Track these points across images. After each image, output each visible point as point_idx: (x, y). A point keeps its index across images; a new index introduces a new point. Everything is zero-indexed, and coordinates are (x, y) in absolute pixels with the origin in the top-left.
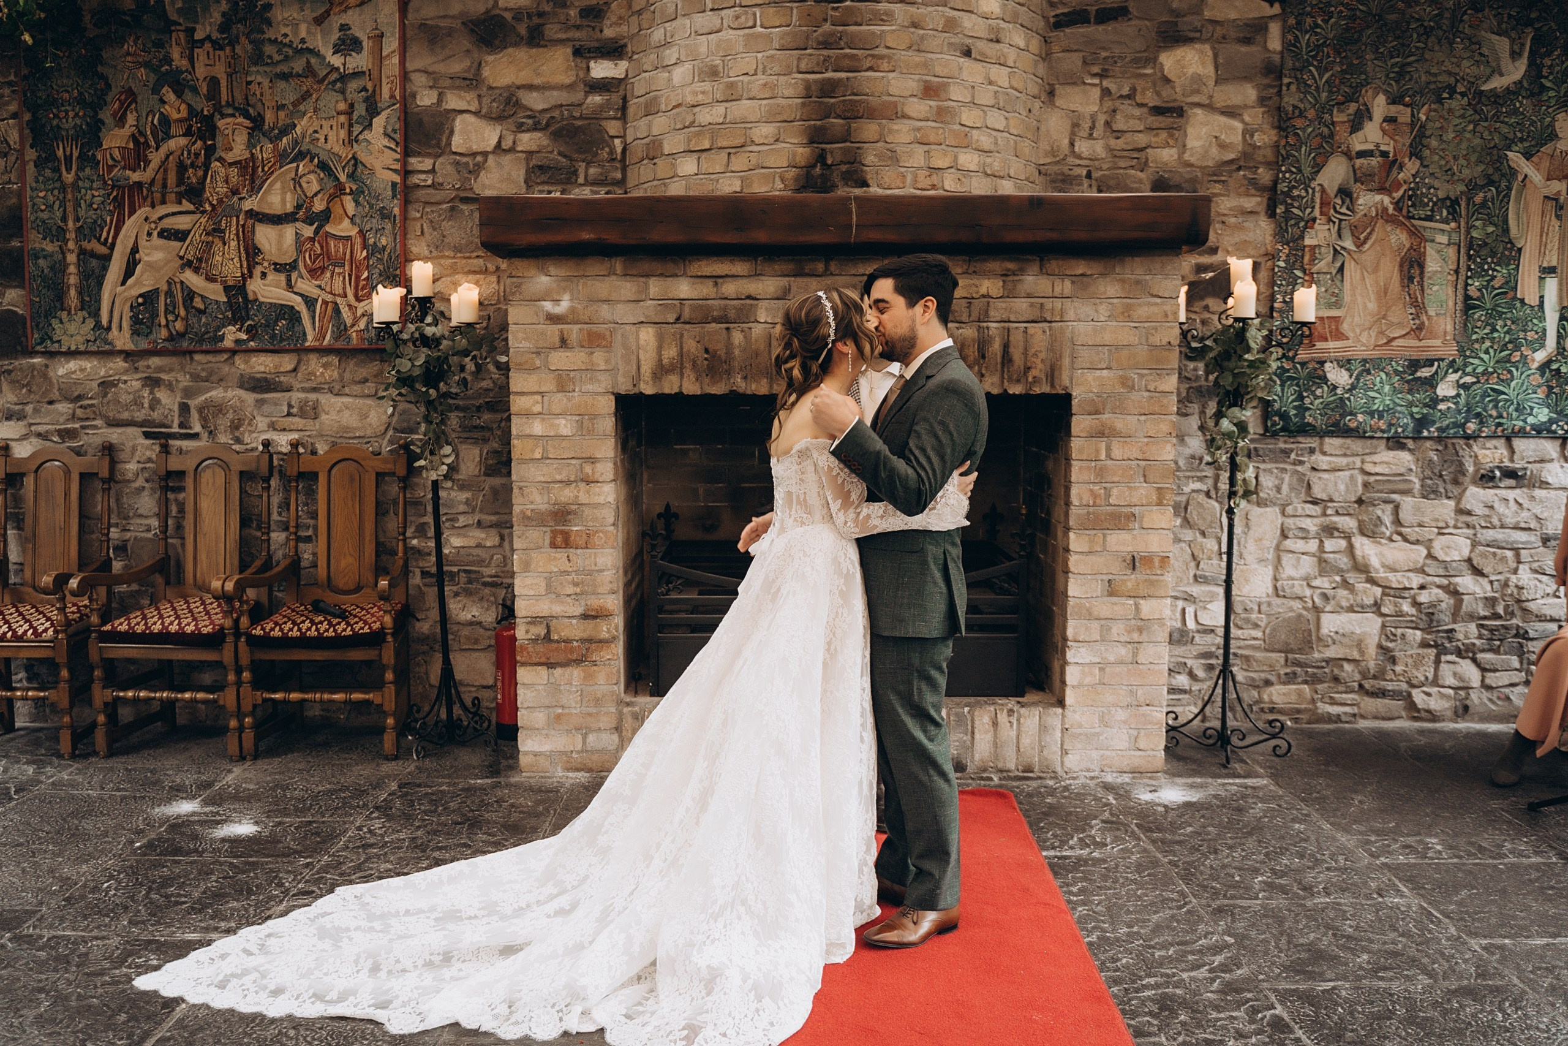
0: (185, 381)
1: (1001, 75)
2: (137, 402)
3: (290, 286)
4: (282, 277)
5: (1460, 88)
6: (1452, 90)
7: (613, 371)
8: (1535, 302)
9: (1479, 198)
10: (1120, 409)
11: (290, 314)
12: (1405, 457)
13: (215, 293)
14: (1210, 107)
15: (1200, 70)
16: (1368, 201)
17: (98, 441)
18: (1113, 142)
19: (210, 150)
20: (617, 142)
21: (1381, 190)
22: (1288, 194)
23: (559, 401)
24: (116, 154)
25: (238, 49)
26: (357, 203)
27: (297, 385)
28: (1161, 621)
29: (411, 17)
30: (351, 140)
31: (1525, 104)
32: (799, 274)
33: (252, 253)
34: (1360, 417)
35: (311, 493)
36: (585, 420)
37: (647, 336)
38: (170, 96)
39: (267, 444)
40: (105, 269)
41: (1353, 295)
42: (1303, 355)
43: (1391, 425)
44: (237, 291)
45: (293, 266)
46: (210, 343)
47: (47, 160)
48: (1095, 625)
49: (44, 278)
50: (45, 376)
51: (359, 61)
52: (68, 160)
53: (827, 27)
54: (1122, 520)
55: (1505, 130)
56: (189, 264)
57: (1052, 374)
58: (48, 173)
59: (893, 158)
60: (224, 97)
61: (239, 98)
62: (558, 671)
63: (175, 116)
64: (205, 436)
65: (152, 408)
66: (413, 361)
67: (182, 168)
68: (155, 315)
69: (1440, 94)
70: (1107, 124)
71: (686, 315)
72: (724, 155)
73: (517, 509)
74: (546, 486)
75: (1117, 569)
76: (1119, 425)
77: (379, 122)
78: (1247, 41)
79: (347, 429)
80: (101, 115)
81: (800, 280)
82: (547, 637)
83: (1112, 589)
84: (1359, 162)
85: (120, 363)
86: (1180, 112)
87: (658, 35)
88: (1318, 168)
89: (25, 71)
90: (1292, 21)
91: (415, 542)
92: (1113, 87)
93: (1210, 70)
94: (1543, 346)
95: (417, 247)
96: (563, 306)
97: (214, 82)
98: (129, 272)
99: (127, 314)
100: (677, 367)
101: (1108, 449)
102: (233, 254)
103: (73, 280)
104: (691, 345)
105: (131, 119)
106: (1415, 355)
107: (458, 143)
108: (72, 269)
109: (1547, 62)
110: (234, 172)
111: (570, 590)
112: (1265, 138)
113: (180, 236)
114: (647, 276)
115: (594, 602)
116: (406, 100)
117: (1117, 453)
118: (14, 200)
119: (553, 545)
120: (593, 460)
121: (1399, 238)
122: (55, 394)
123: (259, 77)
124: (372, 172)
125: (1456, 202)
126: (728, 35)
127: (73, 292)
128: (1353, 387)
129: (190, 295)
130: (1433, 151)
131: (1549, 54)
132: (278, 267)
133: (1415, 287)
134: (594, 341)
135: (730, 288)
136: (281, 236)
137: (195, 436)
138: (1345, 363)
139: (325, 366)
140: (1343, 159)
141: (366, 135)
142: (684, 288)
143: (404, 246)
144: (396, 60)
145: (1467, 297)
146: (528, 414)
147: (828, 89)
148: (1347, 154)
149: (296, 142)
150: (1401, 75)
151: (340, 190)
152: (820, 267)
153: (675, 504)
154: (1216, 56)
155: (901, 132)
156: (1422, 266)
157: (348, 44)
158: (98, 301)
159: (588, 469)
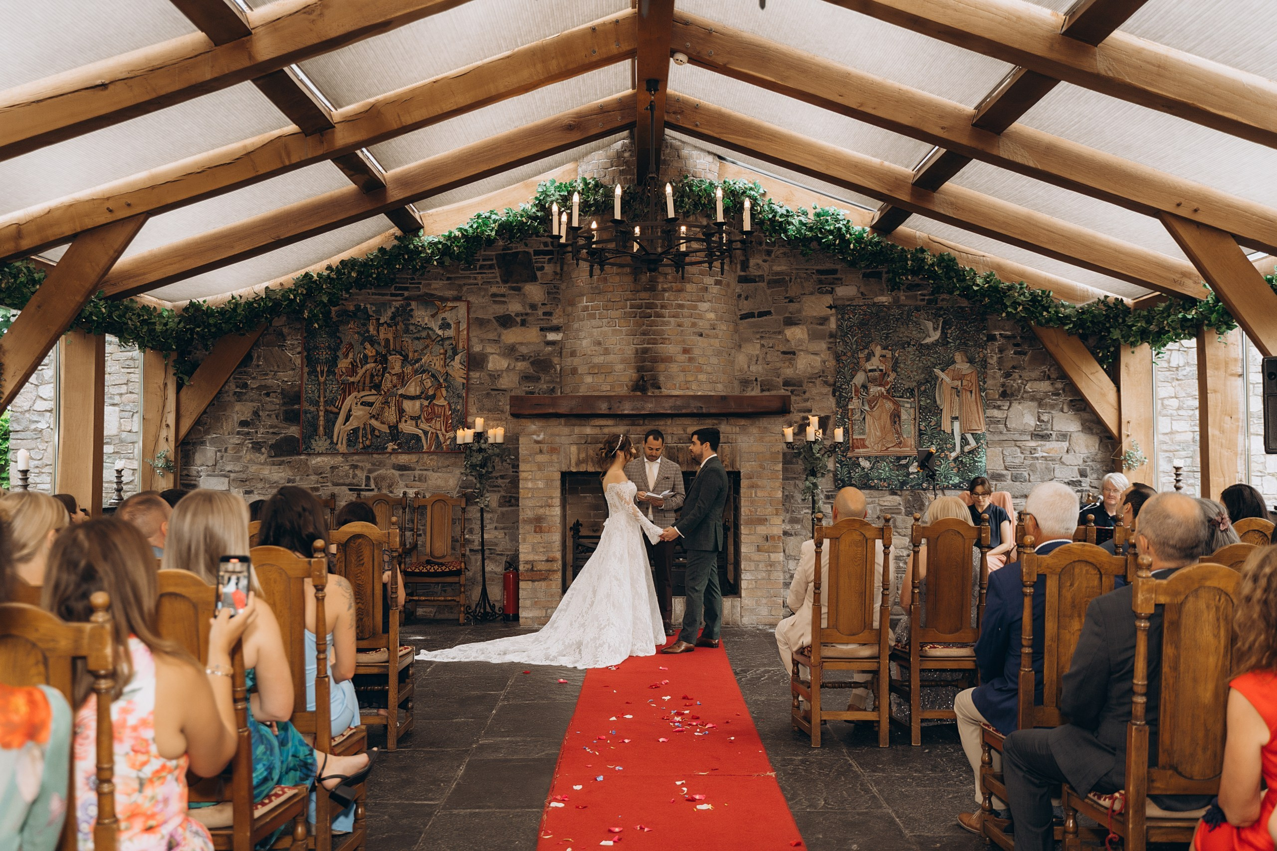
0: (369, 466)
1: (716, 343)
2: (347, 476)
3: (417, 426)
4: (414, 422)
5: (912, 343)
6: (909, 344)
7: (560, 463)
8: (950, 431)
9: (923, 388)
10: (760, 477)
11: (417, 438)
12: (897, 498)
13: (385, 429)
14: (807, 351)
15: (802, 336)
16: (874, 390)
17: (329, 492)
18: (766, 366)
19: (385, 369)
20: (558, 366)
21: (880, 385)
22: (840, 387)
23: (539, 475)
24: (344, 370)
25: (398, 327)
26: (447, 391)
27: (418, 468)
28: (779, 562)
29: (472, 315)
30: (446, 365)
31: (940, 349)
32: (633, 425)
33: (401, 412)
34: (876, 481)
35: (423, 514)
36: (549, 481)
37: (574, 449)
38: (367, 345)
39: (405, 493)
40: (337, 418)
41: (870, 429)
42: (849, 455)
43: (889, 485)
44: (394, 428)
45: (419, 417)
46: (382, 450)
47: (313, 372)
48: (752, 564)
49: (309, 422)
50: (306, 464)
51: (450, 333)
52: (322, 372)
53: (644, 327)
54: (762, 521)
55: (932, 360)
56: (374, 416)
57: (733, 463)
58: (313, 377)
59: (670, 377)
60: (392, 347)
61: (398, 348)
62: (536, 583)
63: (370, 354)
64: (376, 490)
65: (353, 478)
66: (478, 458)
67: (372, 376)
68: (357, 438)
69: (904, 345)
70: (764, 359)
71: (589, 441)
72: (603, 375)
73: (521, 517)
74: (533, 508)
75: (761, 542)
76: (759, 483)
77: (457, 358)
78: (821, 324)
79: (439, 487)
80: (338, 354)
81: (634, 427)
82: (532, 570)
83: (759, 549)
84: (870, 374)
85: (340, 459)
86: (794, 353)
87: (576, 326)
88: (853, 377)
89: (305, 335)
90: (840, 316)
91: (467, 536)
92: (765, 344)
93: (806, 336)
94: (954, 450)
95: (473, 409)
96: (541, 437)
97: (387, 341)
98: (347, 420)
99: (345, 438)
100: (585, 461)
101: (756, 493)
102: (393, 412)
103: (321, 423)
104: (591, 452)
105: (351, 355)
106: (899, 455)
107: (490, 366)
108: (322, 418)
109: (949, 331)
110: (395, 378)
111: (542, 550)
112: (831, 363)
113: (370, 404)
114: (574, 425)
115: (551, 555)
116: (469, 348)
117: (759, 494)
118: (297, 389)
119: (535, 532)
120: (552, 498)
121: (889, 405)
122: (311, 471)
123: (407, 339)
124: (454, 379)
125: (913, 390)
126: (605, 329)
127: (321, 428)
128: (872, 468)
129: (373, 429)
130: (902, 369)
131: (950, 328)
132: (412, 418)
133: (897, 426)
134: (553, 450)
135: (606, 430)
136: (414, 405)
137: (373, 490)
138: (868, 458)
139: (431, 460)
140: (863, 373)
141: (452, 363)
142: (588, 430)
143: (466, 409)
144: (465, 332)
145: (920, 430)
146: (526, 479)
147: (645, 351)
148: (865, 371)
149: (422, 366)
150: (887, 338)
151: (440, 385)
152: (641, 422)
153: (581, 520)
154: (808, 330)
155: (674, 368)
156: (899, 417)
157: (445, 326)
158: (333, 432)
159: (550, 501)
